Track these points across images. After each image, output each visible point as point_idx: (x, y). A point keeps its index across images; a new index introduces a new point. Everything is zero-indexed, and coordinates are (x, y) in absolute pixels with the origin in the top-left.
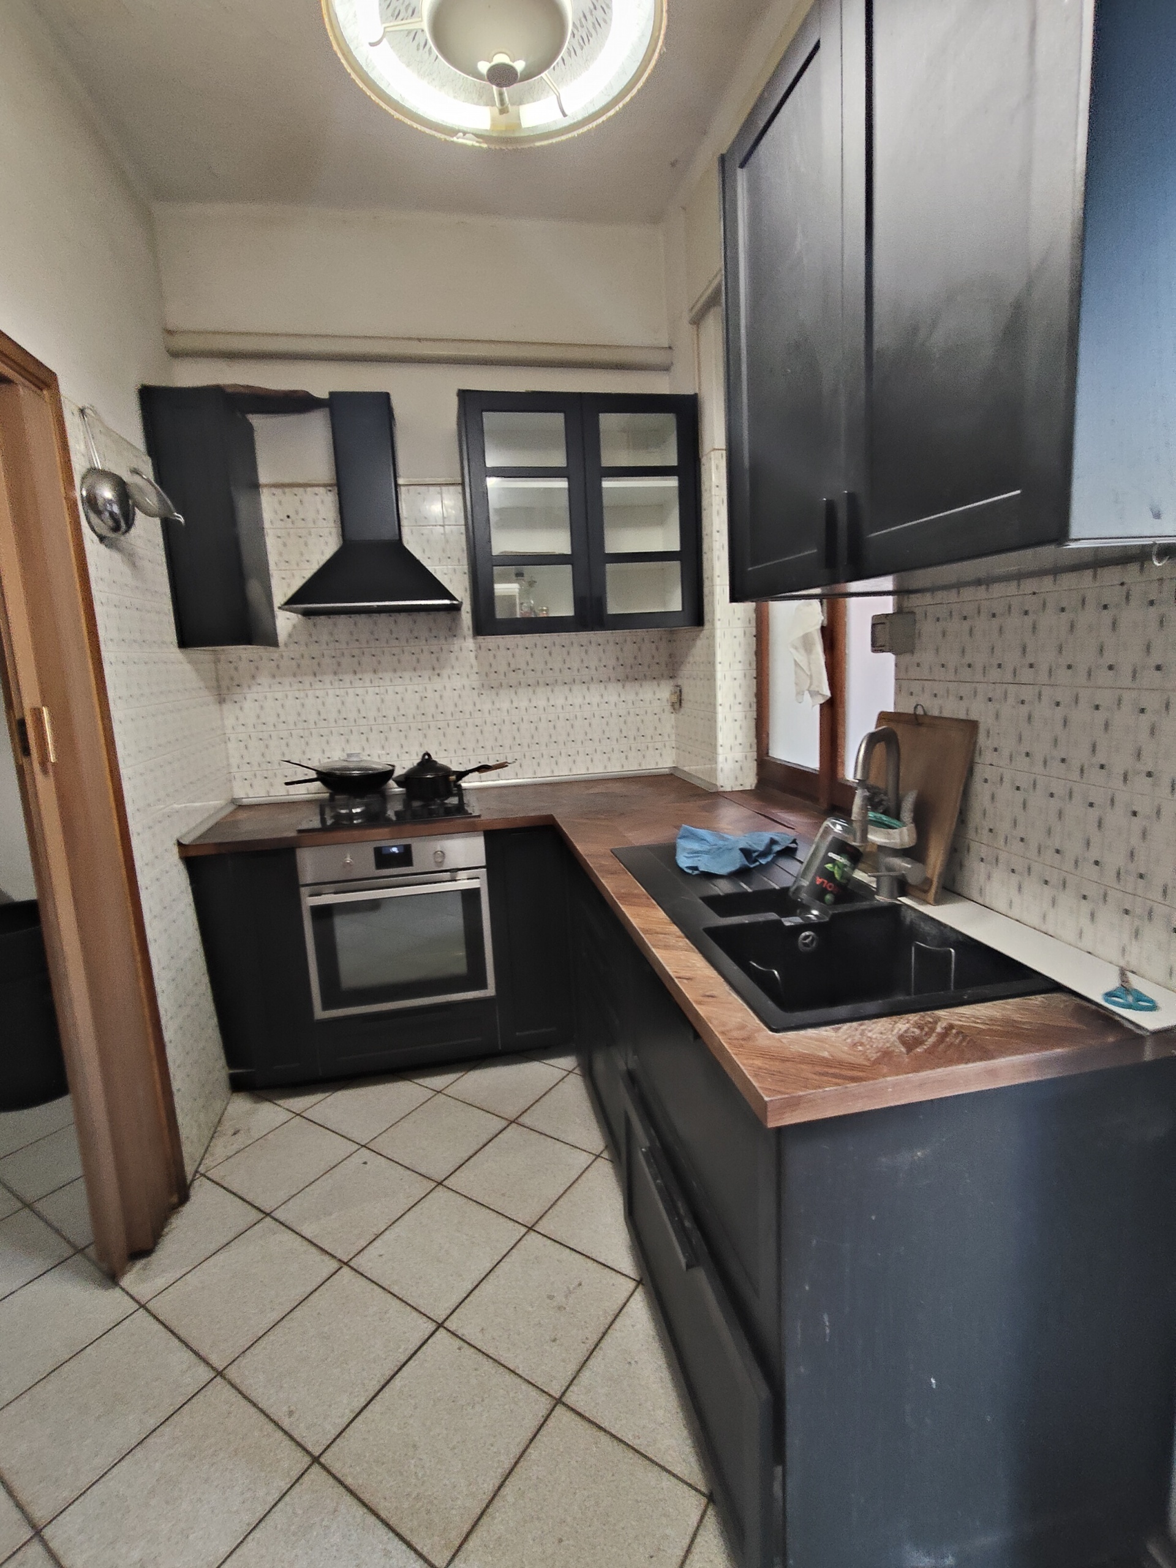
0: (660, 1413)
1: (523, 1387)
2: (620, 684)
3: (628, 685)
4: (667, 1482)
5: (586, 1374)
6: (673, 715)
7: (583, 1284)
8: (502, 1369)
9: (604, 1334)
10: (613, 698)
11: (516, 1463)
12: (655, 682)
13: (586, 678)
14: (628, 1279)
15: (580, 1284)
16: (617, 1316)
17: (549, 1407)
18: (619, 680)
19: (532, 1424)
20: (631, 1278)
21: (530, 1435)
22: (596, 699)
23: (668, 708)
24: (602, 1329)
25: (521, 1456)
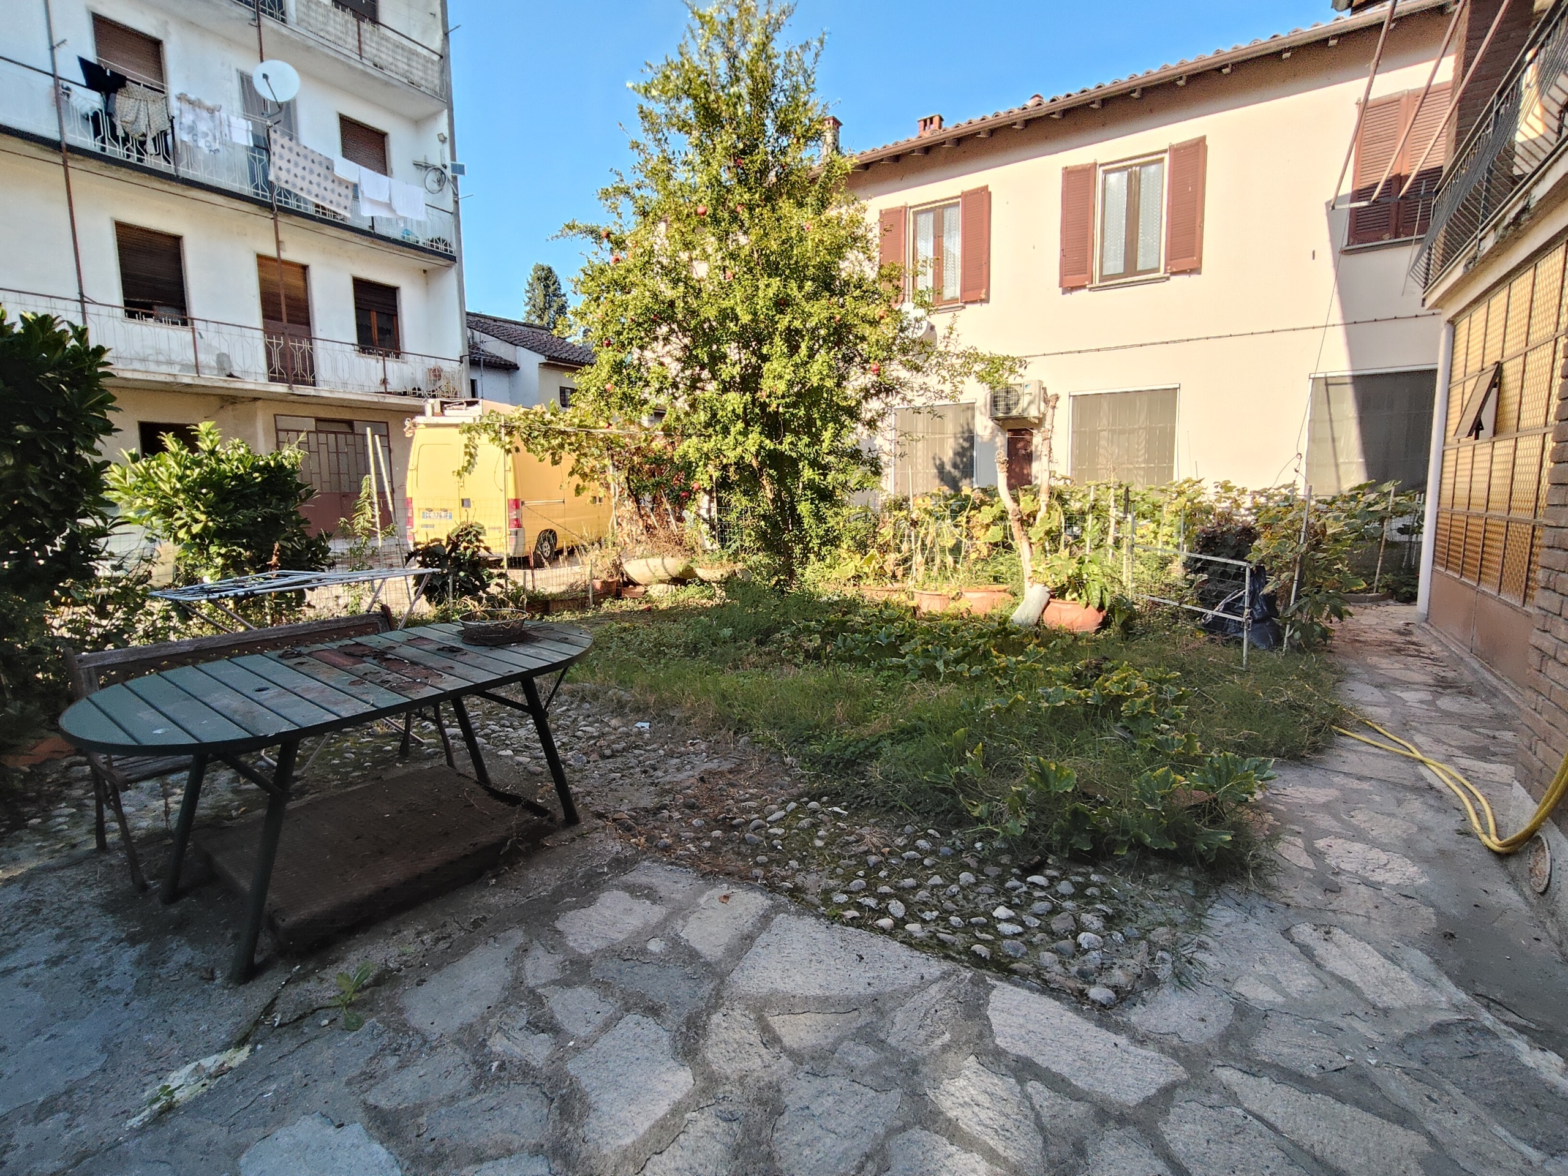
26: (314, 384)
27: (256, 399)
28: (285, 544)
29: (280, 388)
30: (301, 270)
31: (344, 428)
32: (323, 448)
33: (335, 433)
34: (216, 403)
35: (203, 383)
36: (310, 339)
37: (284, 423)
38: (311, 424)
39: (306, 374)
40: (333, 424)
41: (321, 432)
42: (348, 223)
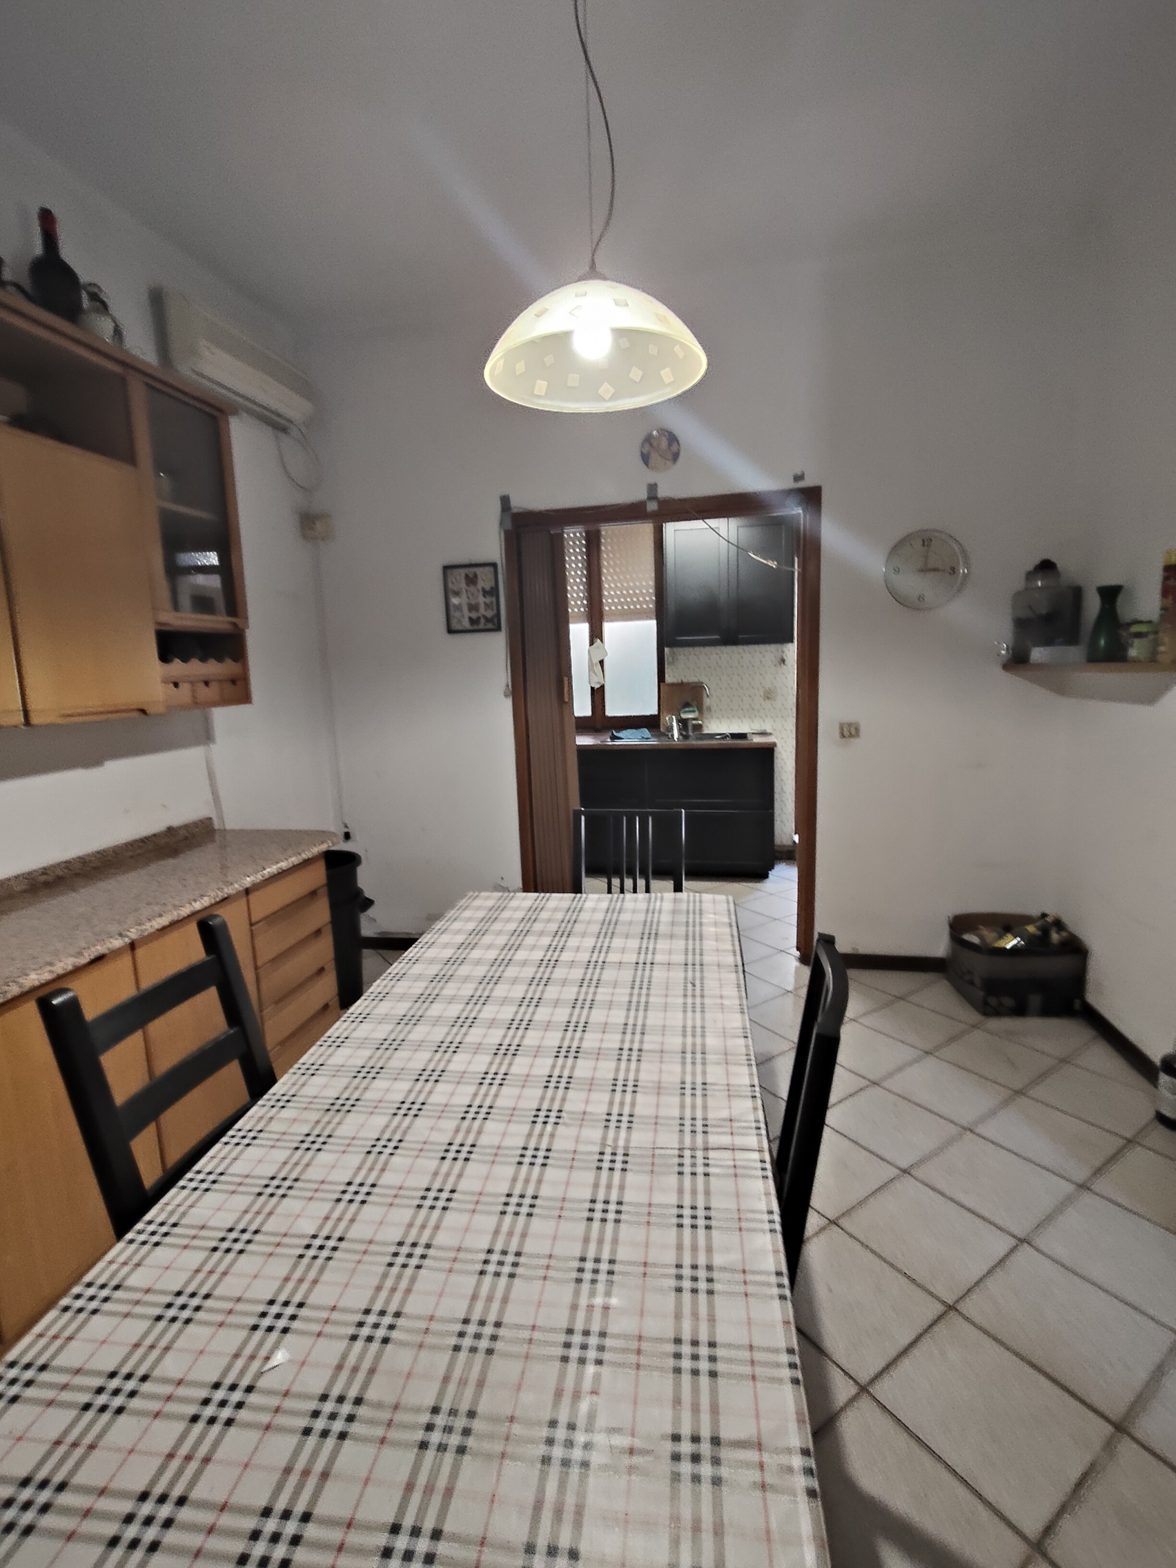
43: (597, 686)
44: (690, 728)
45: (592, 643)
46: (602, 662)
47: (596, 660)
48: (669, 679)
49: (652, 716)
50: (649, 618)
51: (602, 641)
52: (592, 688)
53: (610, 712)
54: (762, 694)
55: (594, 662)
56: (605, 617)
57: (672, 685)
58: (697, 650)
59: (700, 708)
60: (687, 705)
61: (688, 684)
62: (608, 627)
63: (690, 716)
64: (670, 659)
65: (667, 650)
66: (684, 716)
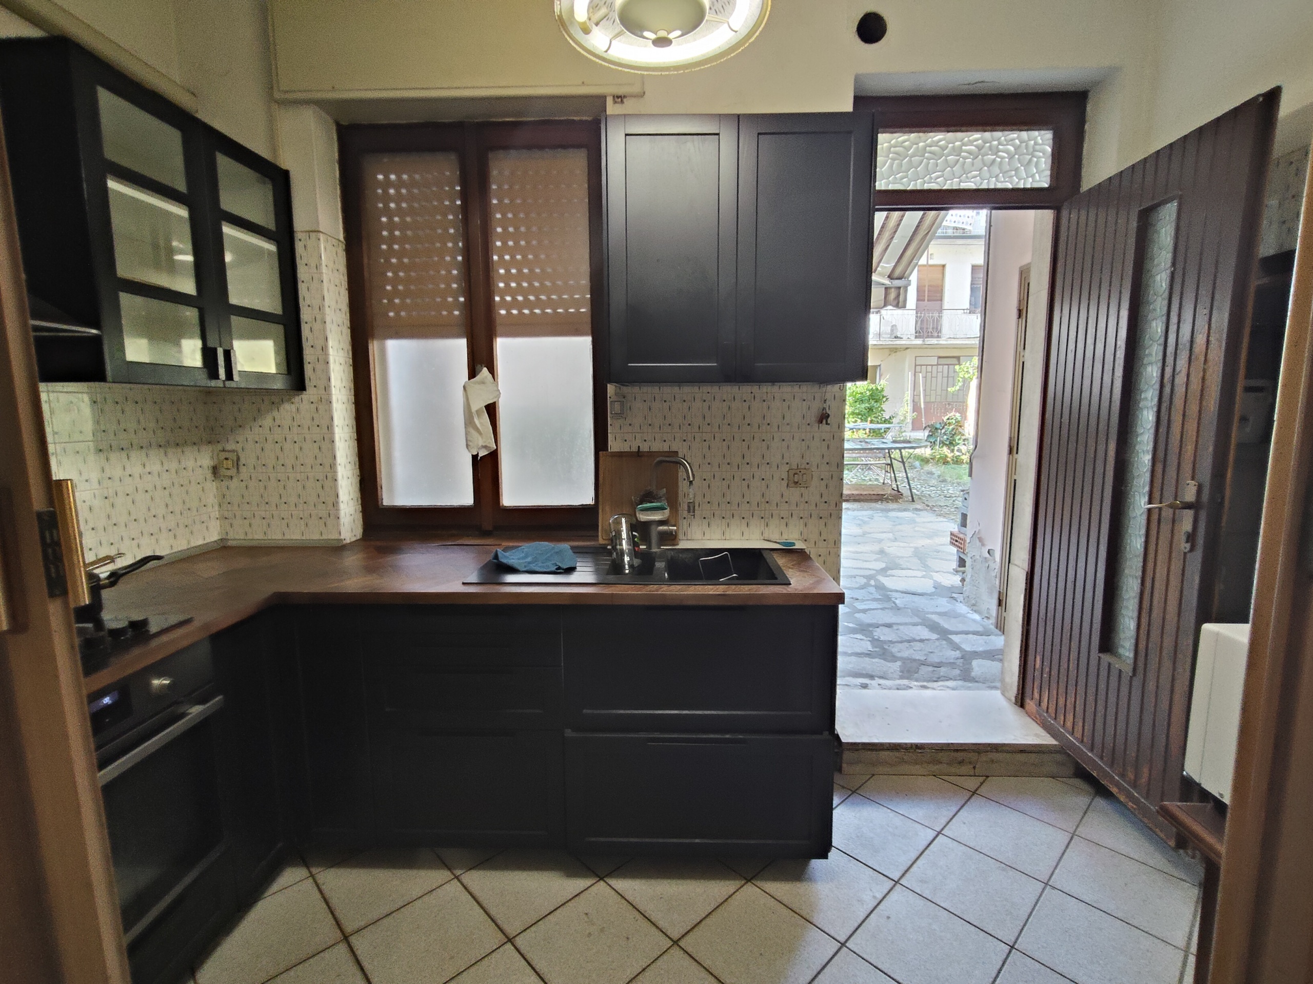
0: (698, 890)
1: (659, 964)
2: (162, 450)
3: (170, 451)
4: (738, 896)
5: (661, 924)
6: (214, 483)
7: (586, 912)
8: (640, 977)
9: (634, 907)
10: (155, 467)
11: (712, 974)
12: (196, 448)
13: (124, 444)
14: (595, 885)
15: (587, 914)
16: (623, 897)
17: (678, 948)
18: (160, 446)
19: (687, 961)
20: (594, 884)
21: (695, 963)
22: (137, 470)
23: (209, 475)
24: (631, 908)
25: (708, 970)
26: (938, 337)
27: (907, 348)
28: (874, 419)
29: (919, 342)
30: (942, 268)
31: (955, 361)
32: (940, 375)
33: (947, 365)
34: (887, 352)
35: (881, 343)
36: (941, 310)
37: (920, 361)
38: (934, 361)
39: (936, 331)
40: (949, 359)
41: (940, 365)
42: (972, 234)
43: (483, 453)
44: (654, 539)
45: (472, 374)
46: (491, 409)
47: (479, 404)
48: (614, 445)
49: (583, 509)
50: (577, 332)
51: (492, 370)
52: (475, 458)
53: (510, 498)
54: (785, 476)
55: (474, 408)
56: (499, 329)
57: (620, 455)
58: (668, 391)
59: (673, 504)
60: (648, 497)
61: (651, 454)
62: (502, 345)
63: (657, 517)
64: (617, 406)
65: (611, 389)
66: (643, 517)
